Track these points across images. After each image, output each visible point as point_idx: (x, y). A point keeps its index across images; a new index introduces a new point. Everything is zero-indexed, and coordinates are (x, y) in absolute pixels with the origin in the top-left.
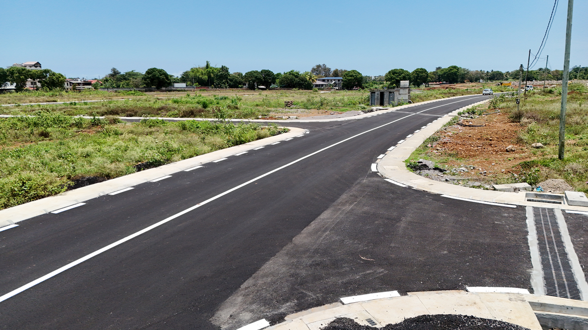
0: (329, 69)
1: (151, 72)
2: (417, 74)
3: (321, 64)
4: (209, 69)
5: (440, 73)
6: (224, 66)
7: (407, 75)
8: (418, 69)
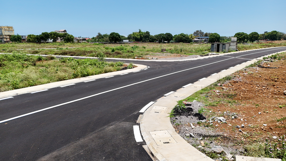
0: (203, 33)
1: (112, 34)
2: (252, 35)
3: (199, 30)
4: (140, 33)
5: (266, 35)
6: (147, 31)
7: (246, 36)
8: (253, 33)
